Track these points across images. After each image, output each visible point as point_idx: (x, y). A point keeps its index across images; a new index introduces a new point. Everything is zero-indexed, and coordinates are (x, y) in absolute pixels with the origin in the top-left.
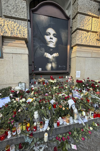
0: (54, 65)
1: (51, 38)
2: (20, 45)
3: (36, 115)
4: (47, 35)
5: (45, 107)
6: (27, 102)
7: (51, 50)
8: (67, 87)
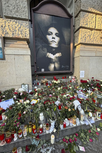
0: (57, 65)
1: (53, 38)
2: (22, 46)
3: (42, 117)
4: (49, 35)
5: (51, 108)
6: (32, 104)
7: (54, 50)
8: (71, 88)
